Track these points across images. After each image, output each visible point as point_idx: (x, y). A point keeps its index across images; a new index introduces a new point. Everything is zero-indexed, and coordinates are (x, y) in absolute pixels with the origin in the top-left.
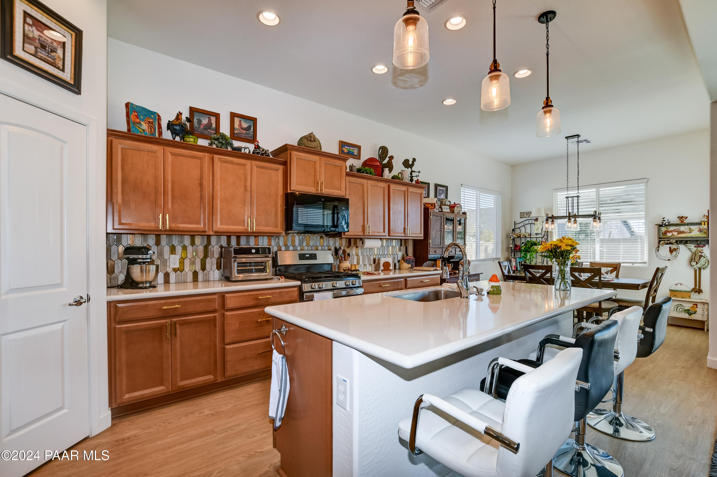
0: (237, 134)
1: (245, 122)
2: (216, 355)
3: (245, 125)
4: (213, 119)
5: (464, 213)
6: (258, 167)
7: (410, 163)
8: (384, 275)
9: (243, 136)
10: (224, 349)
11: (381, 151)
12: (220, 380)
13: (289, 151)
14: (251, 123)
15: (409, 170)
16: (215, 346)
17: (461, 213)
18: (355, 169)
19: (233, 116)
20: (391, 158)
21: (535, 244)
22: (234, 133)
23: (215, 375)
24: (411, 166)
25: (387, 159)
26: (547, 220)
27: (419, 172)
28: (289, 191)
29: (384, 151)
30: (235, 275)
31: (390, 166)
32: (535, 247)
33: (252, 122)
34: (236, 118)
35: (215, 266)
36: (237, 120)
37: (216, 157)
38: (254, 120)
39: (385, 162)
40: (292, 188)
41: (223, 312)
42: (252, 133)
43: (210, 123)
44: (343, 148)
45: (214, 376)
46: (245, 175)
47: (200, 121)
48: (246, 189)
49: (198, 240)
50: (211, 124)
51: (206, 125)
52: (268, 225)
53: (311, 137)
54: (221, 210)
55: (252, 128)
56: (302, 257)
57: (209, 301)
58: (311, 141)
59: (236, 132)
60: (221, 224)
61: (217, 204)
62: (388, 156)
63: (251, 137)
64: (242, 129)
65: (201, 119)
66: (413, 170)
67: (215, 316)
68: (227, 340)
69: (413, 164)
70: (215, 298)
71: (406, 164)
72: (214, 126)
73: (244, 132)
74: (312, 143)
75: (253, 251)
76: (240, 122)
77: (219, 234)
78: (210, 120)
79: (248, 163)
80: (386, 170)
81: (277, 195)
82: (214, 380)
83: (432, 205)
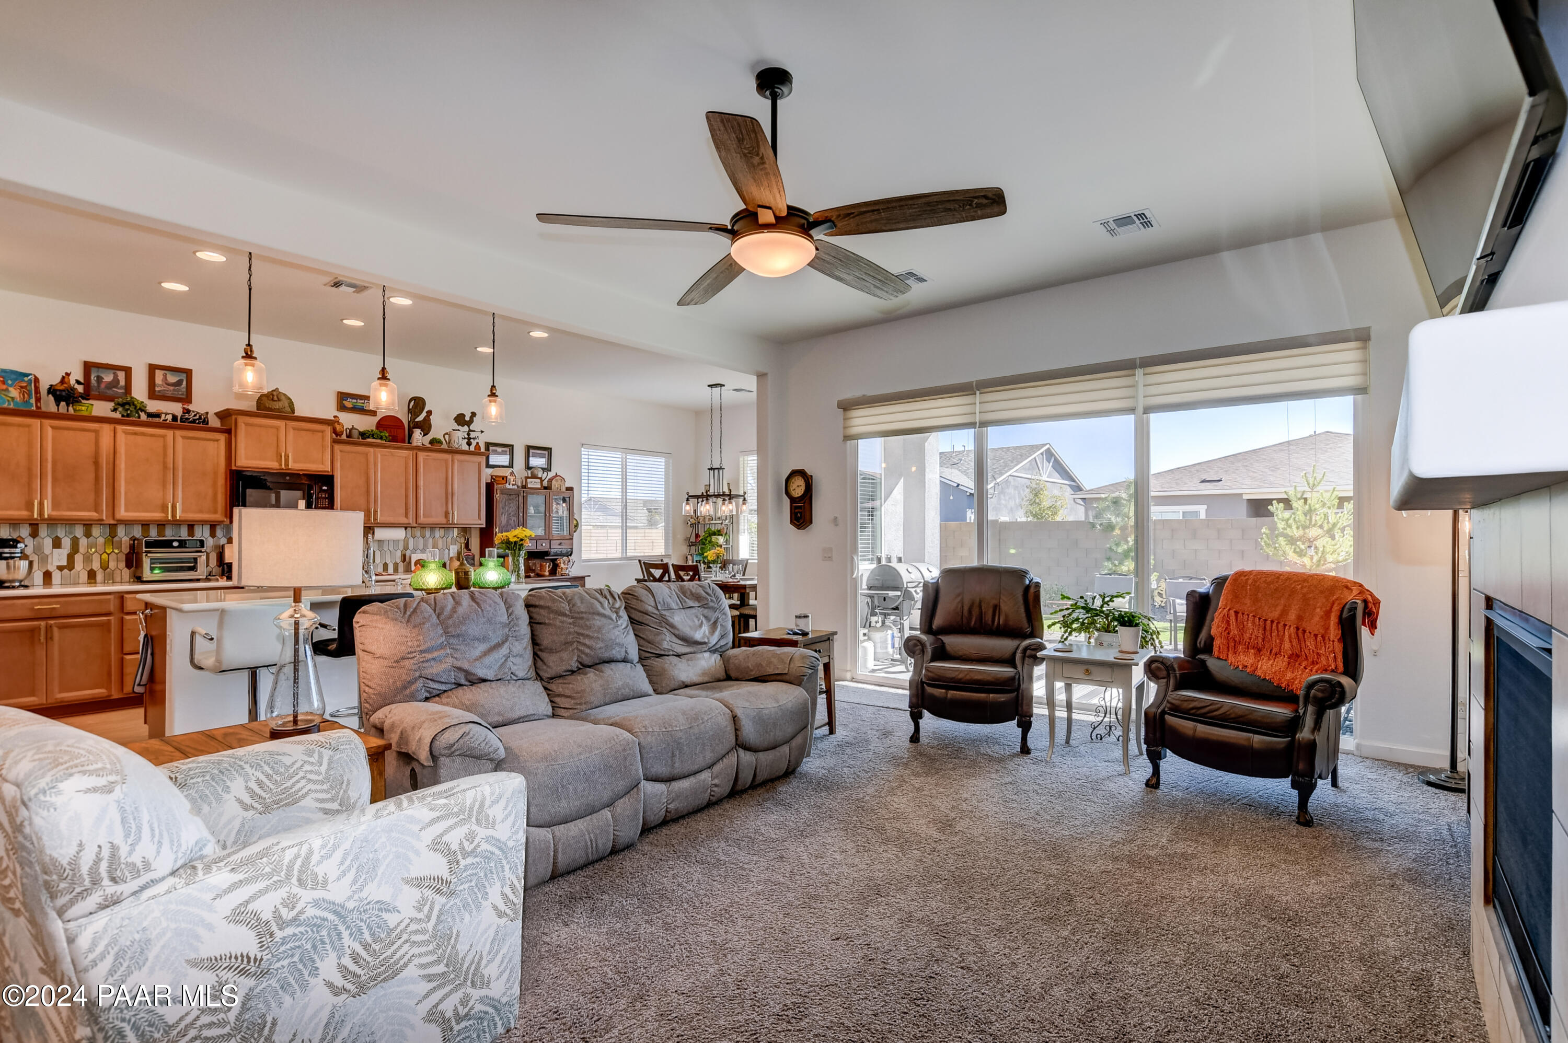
0: (159, 391)
1: (172, 375)
2: (110, 666)
3: (172, 378)
4: (121, 376)
5: (570, 489)
6: (183, 437)
7: (467, 418)
9: (169, 394)
10: (122, 660)
11: (412, 403)
12: (116, 695)
13: (233, 417)
14: (183, 377)
15: (466, 428)
16: (109, 654)
17: (564, 489)
18: (355, 433)
19: (152, 368)
20: (429, 413)
21: (714, 534)
22: (155, 391)
23: (109, 689)
24: (469, 423)
25: (424, 414)
26: (688, 500)
27: (482, 432)
28: (234, 468)
29: (417, 404)
30: (147, 574)
31: (425, 427)
32: (714, 538)
33: (185, 375)
34: (157, 371)
35: (122, 565)
36: (159, 375)
37: (120, 428)
38: (188, 373)
39: (420, 418)
40: (239, 464)
41: (121, 615)
42: (185, 390)
43: (116, 382)
44: (344, 402)
45: (107, 689)
46: (165, 448)
47: (99, 379)
48: (165, 467)
49: (96, 531)
50: (118, 381)
51: (110, 383)
52: (201, 511)
53: (273, 395)
54: (126, 494)
55: (184, 383)
57: (101, 601)
58: (273, 400)
59: (157, 389)
60: (126, 510)
61: (120, 486)
62: (426, 410)
63: (182, 394)
64: (169, 384)
65: (103, 375)
66: (471, 428)
67: (109, 620)
68: (126, 649)
69: (471, 421)
70: (109, 599)
71: (460, 420)
72: (122, 383)
73: (172, 388)
74: (275, 403)
75: (175, 544)
76: (165, 376)
77: (128, 523)
78: (116, 376)
79: (169, 433)
80: (417, 433)
81: (216, 473)
82: (107, 694)
83: (503, 479)
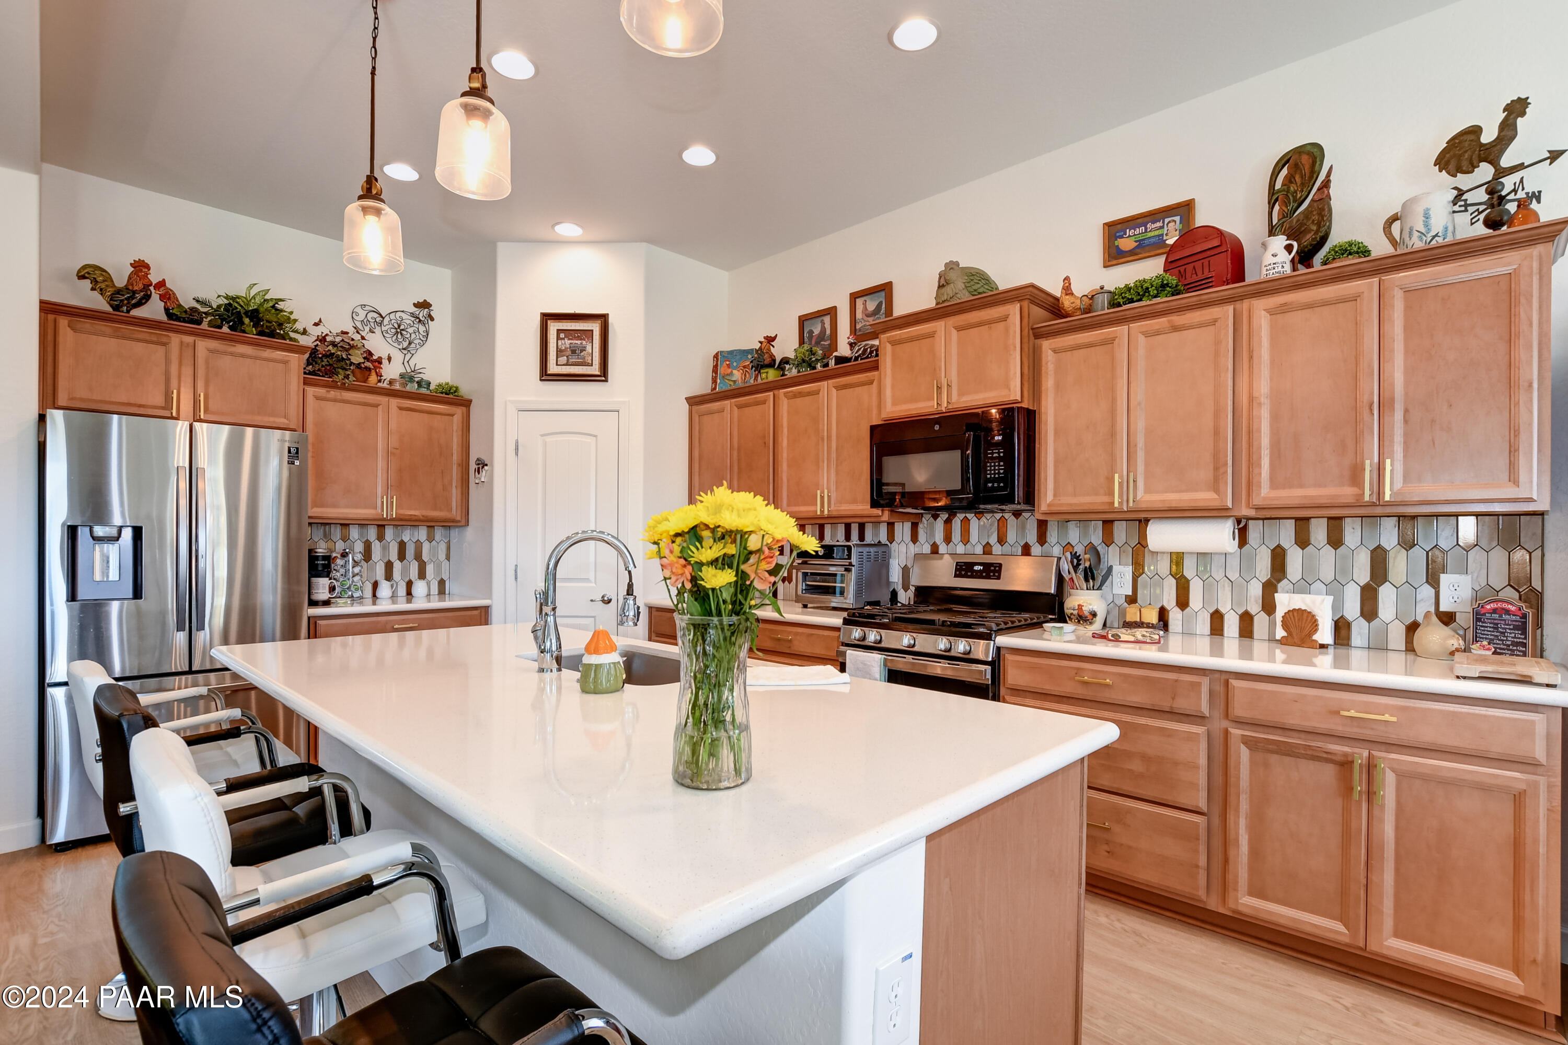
4: (827, 322)
6: (838, 388)
8: (1285, 662)
11: (1283, 173)
13: (880, 337)
18: (1101, 302)
30: (799, 594)
38: (887, 288)
43: (823, 333)
44: (1117, 242)
46: (820, 409)
47: (811, 334)
48: (820, 437)
50: (825, 330)
51: (818, 336)
54: (788, 481)
56: (963, 570)
65: (813, 328)
72: (828, 331)
75: (822, 552)
78: (823, 325)
79: (823, 386)
